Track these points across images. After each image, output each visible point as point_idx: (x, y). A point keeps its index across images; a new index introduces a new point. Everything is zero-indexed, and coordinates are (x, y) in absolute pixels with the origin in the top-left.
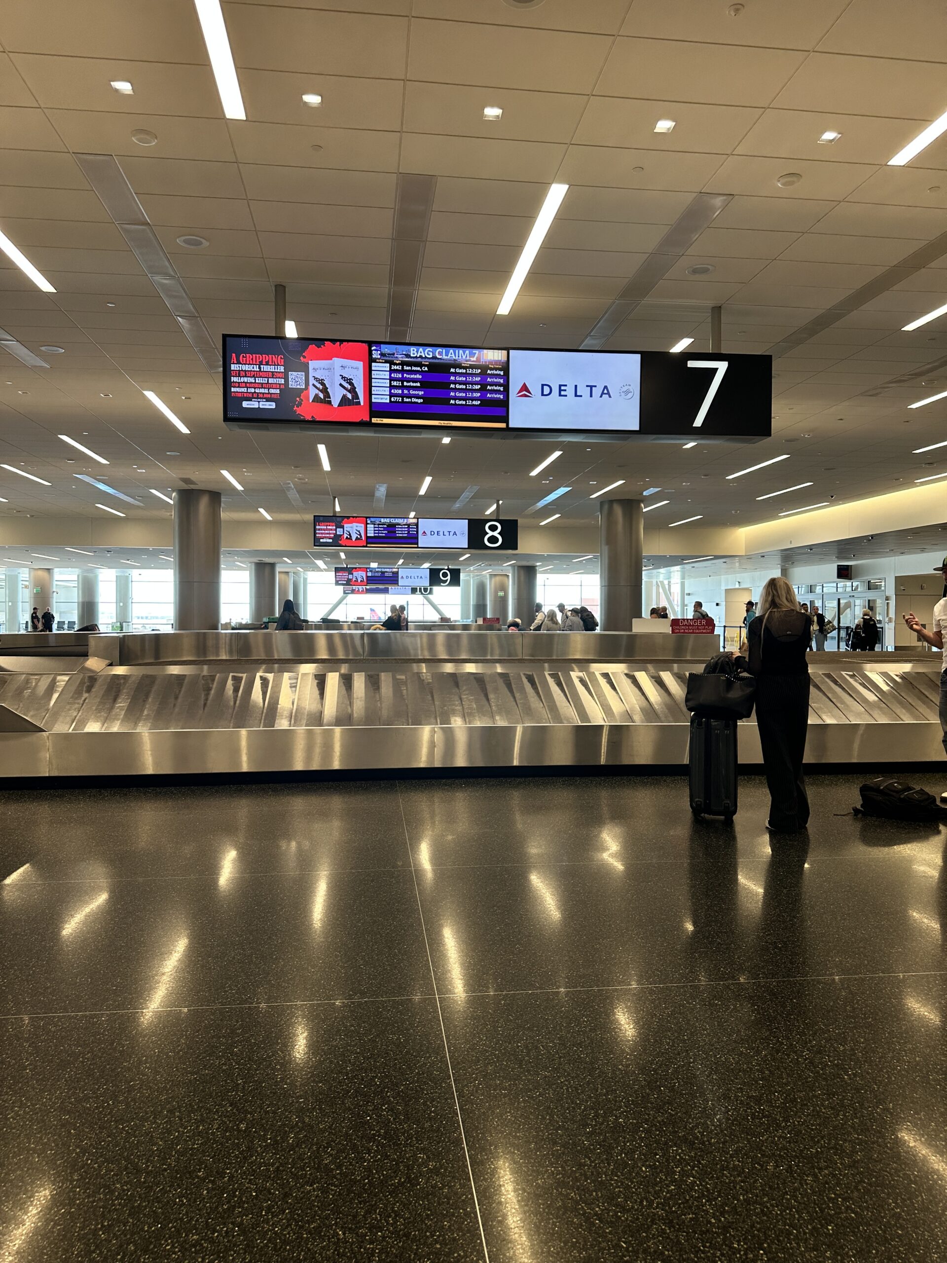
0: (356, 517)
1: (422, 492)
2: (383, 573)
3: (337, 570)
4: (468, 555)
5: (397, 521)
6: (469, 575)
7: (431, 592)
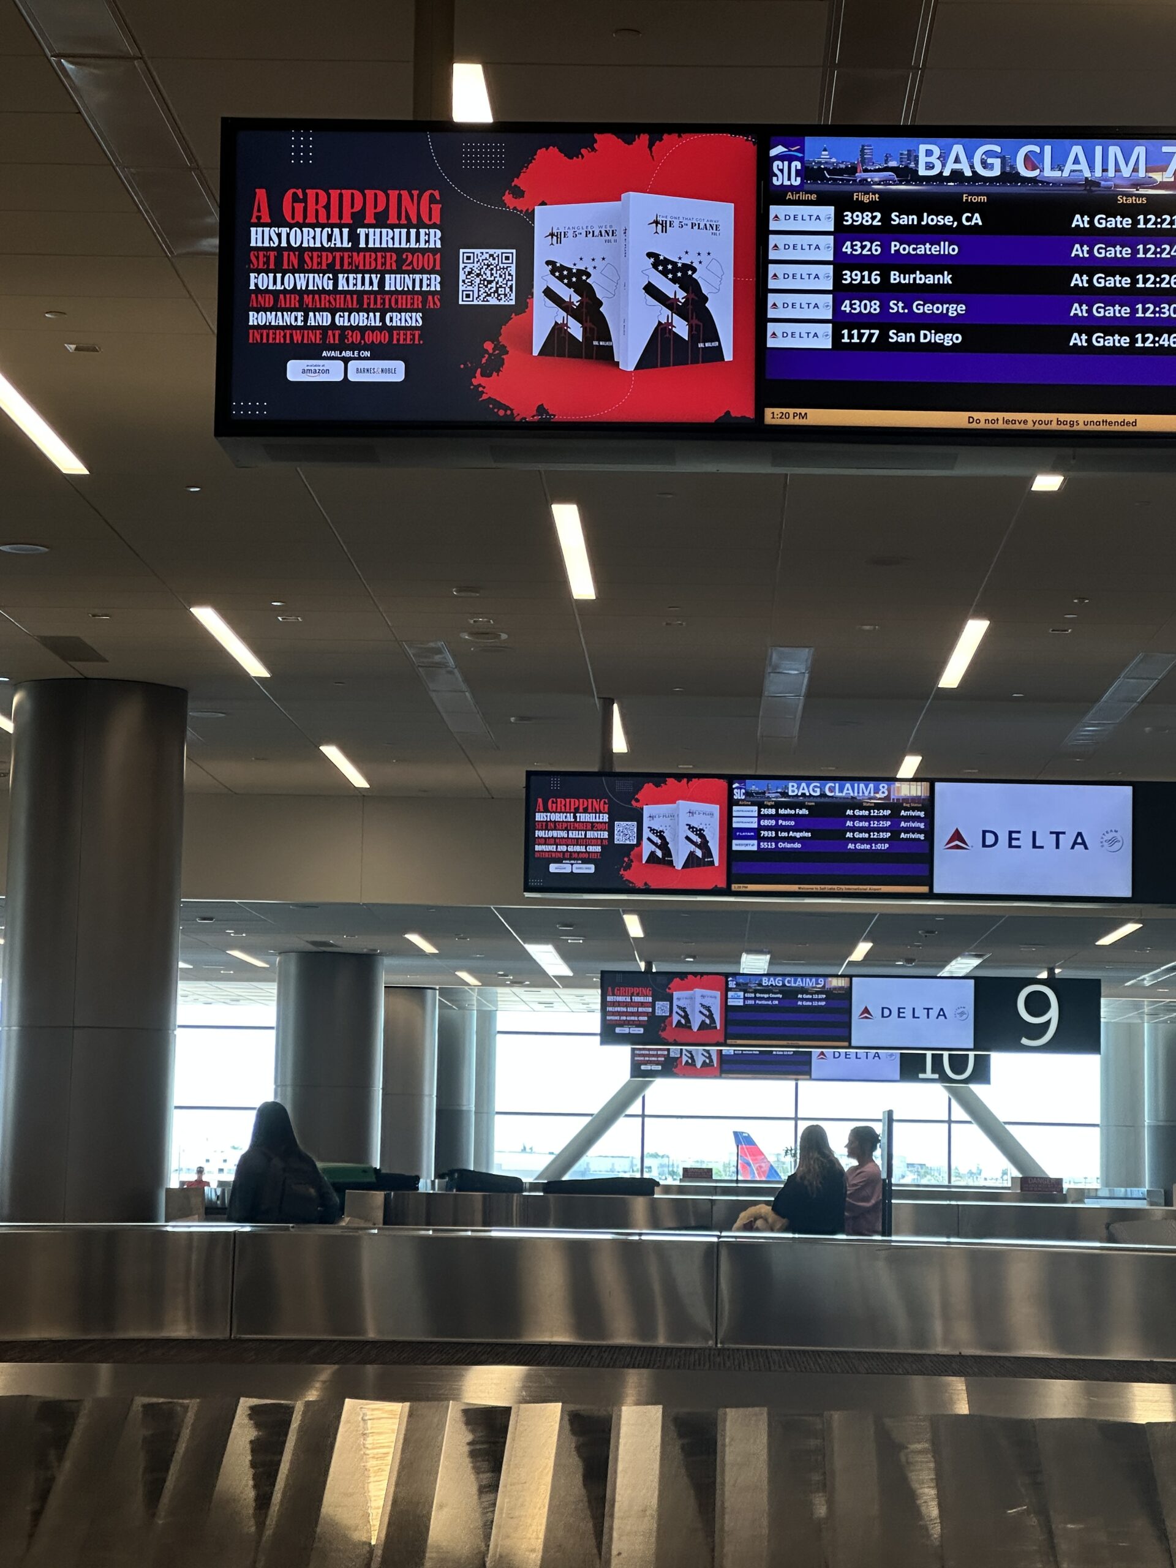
0: (690, 777)
1: (952, 677)
2: (790, 994)
3: (610, 983)
4: (1130, 928)
5: (848, 791)
6: (1137, 1007)
7: (982, 1073)
